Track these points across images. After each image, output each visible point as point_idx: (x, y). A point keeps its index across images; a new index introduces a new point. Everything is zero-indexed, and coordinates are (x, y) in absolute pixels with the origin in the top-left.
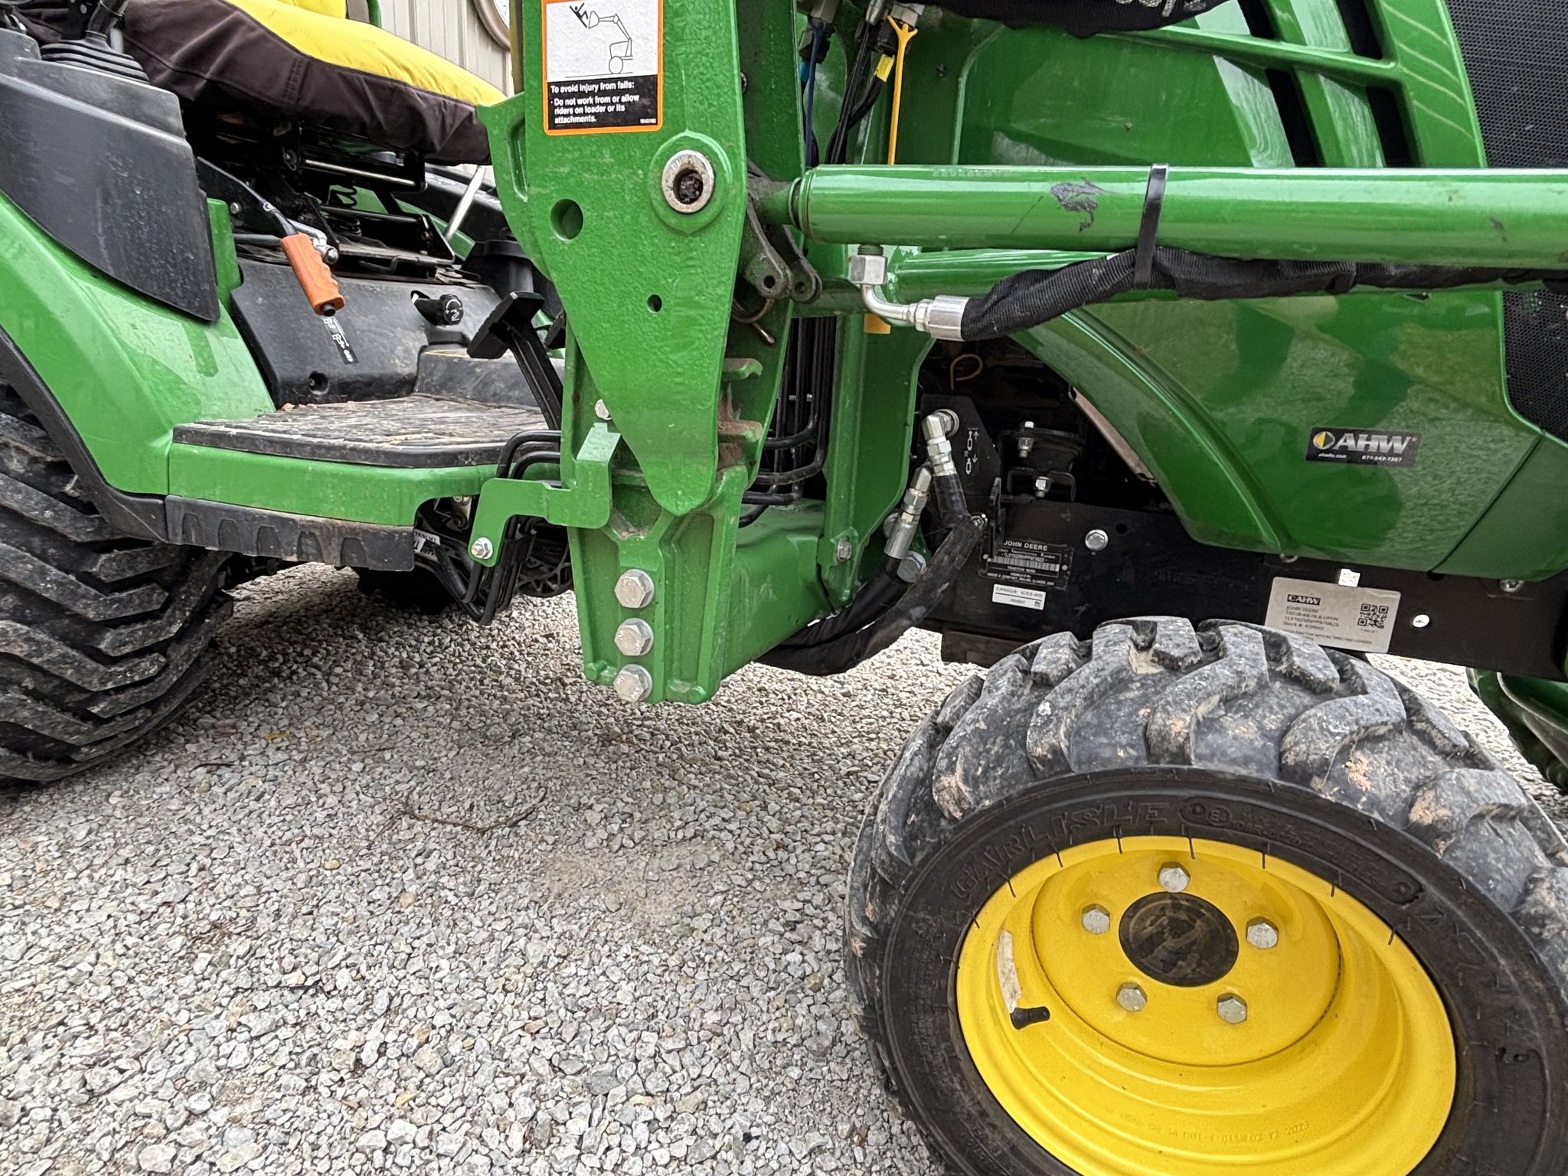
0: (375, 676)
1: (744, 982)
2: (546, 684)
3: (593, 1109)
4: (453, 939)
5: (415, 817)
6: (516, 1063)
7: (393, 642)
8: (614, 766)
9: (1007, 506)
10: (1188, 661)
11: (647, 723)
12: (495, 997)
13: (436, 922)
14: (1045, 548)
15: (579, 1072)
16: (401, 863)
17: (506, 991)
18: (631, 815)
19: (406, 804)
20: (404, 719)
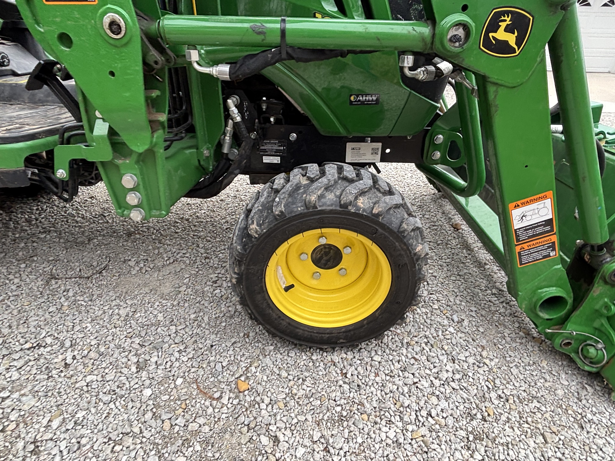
0: (16, 228)
1: (202, 303)
2: (96, 218)
3: (158, 353)
4: (89, 316)
5: (57, 279)
6: (127, 348)
7: (18, 212)
8: (135, 244)
9: (262, 129)
10: (316, 178)
11: (144, 225)
12: (112, 330)
13: (80, 313)
14: (277, 142)
15: (150, 344)
16: (57, 296)
17: (115, 327)
18: (147, 260)
19: (52, 275)
20: (37, 243)
